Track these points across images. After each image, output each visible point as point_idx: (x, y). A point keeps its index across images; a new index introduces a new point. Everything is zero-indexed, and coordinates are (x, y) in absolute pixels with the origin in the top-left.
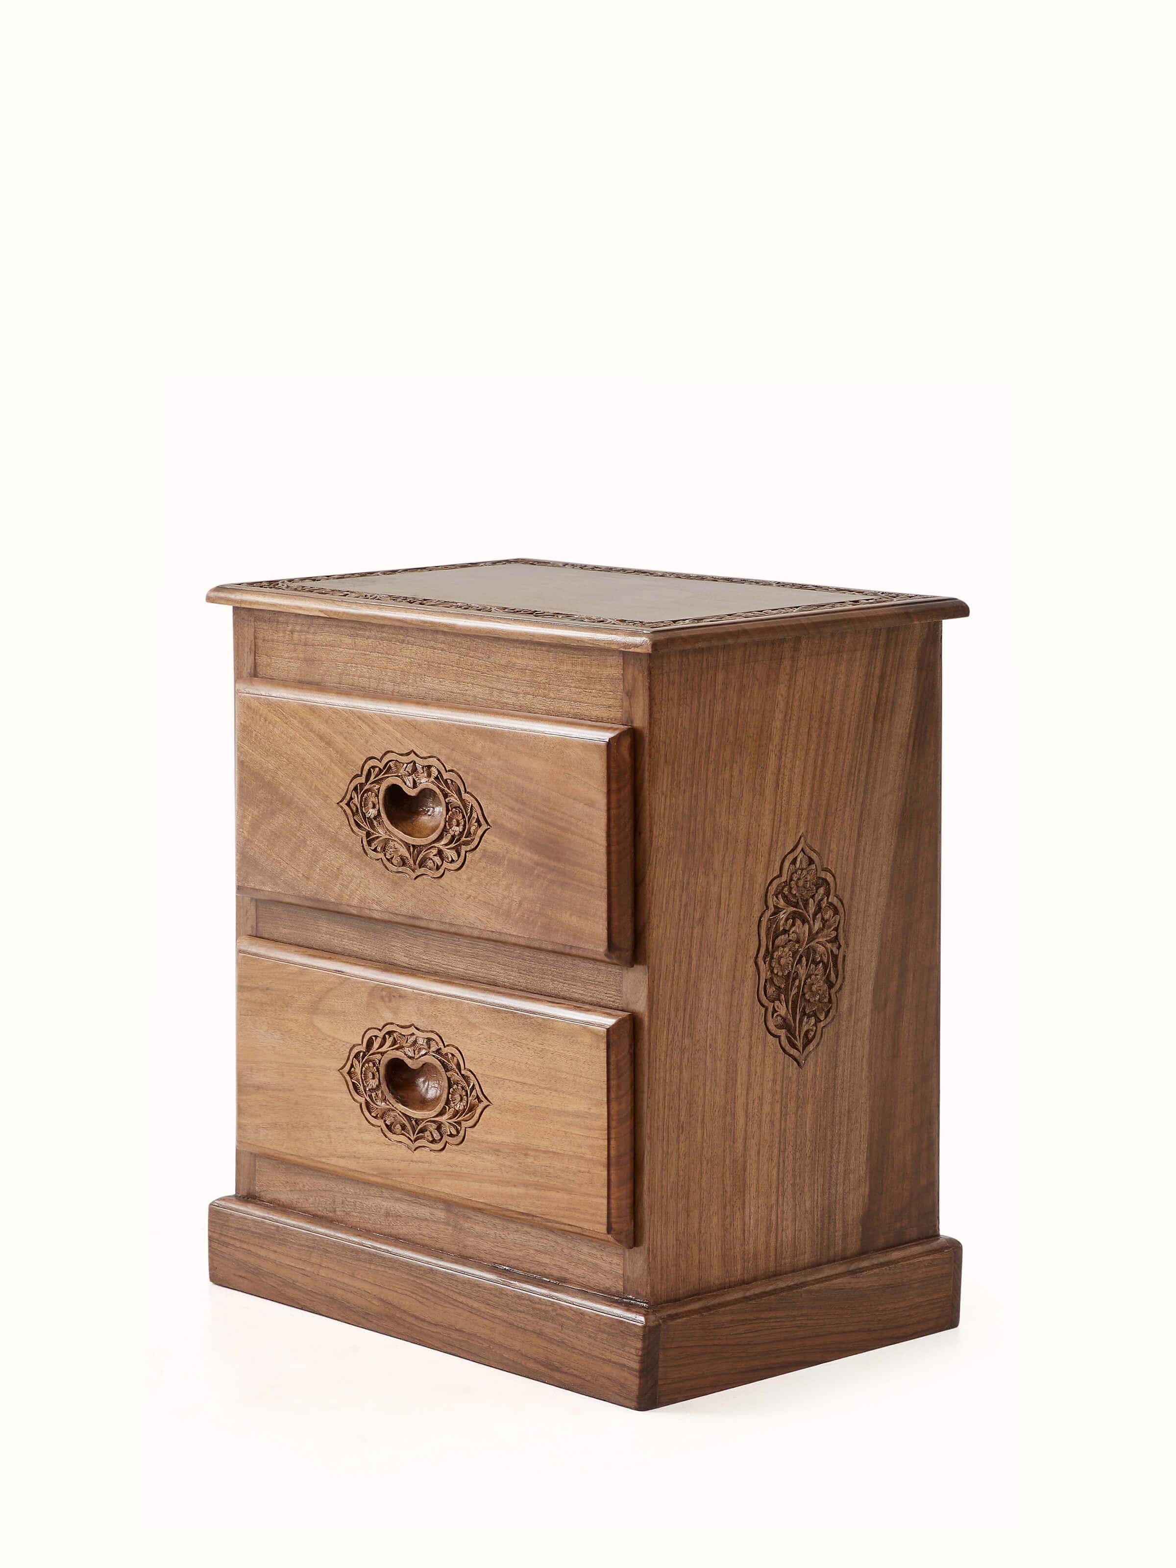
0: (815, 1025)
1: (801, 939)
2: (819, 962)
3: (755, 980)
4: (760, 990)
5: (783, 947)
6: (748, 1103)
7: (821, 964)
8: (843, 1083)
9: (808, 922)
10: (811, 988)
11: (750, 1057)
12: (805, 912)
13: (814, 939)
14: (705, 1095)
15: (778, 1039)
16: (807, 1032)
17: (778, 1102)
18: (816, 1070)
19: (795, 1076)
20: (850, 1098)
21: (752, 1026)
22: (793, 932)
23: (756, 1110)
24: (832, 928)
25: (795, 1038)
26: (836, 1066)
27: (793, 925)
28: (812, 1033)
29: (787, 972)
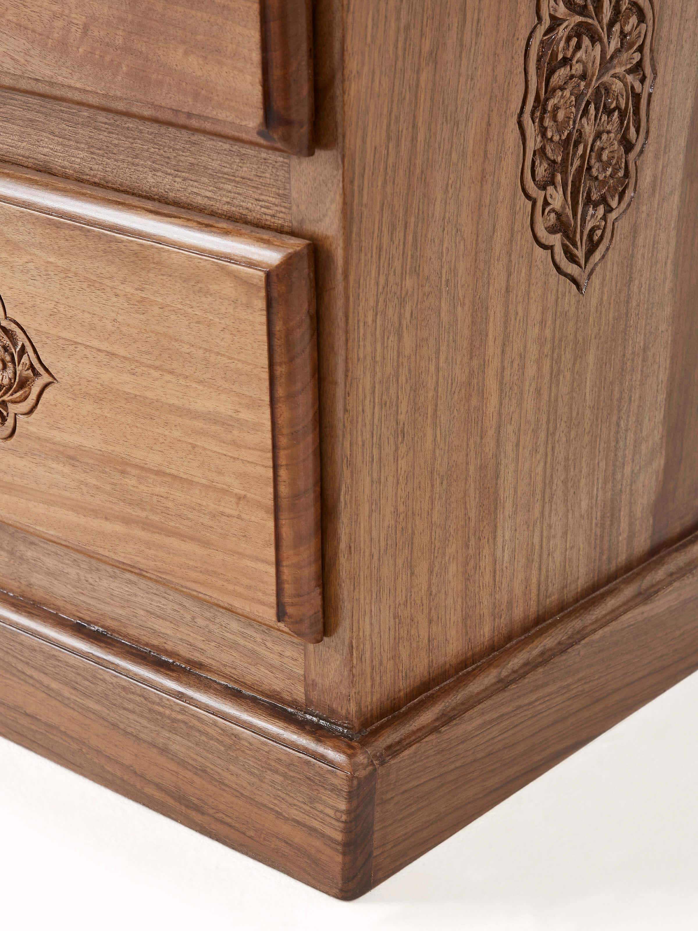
0: (604, 218)
1: (590, 72)
2: (614, 110)
3: (518, 155)
4: (525, 171)
5: (562, 89)
6: (503, 368)
7: (616, 114)
8: (639, 306)
9: (600, 40)
10: (601, 154)
11: (507, 290)
12: (596, 23)
13: (607, 70)
14: (438, 369)
15: (550, 251)
16: (592, 231)
17: (547, 356)
18: (603, 293)
19: (573, 309)
20: (648, 328)
21: (512, 236)
22: (577, 62)
23: (516, 378)
24: (635, 48)
25: (575, 245)
26: (631, 280)
27: (578, 47)
28: (599, 232)
29: (566, 134)
